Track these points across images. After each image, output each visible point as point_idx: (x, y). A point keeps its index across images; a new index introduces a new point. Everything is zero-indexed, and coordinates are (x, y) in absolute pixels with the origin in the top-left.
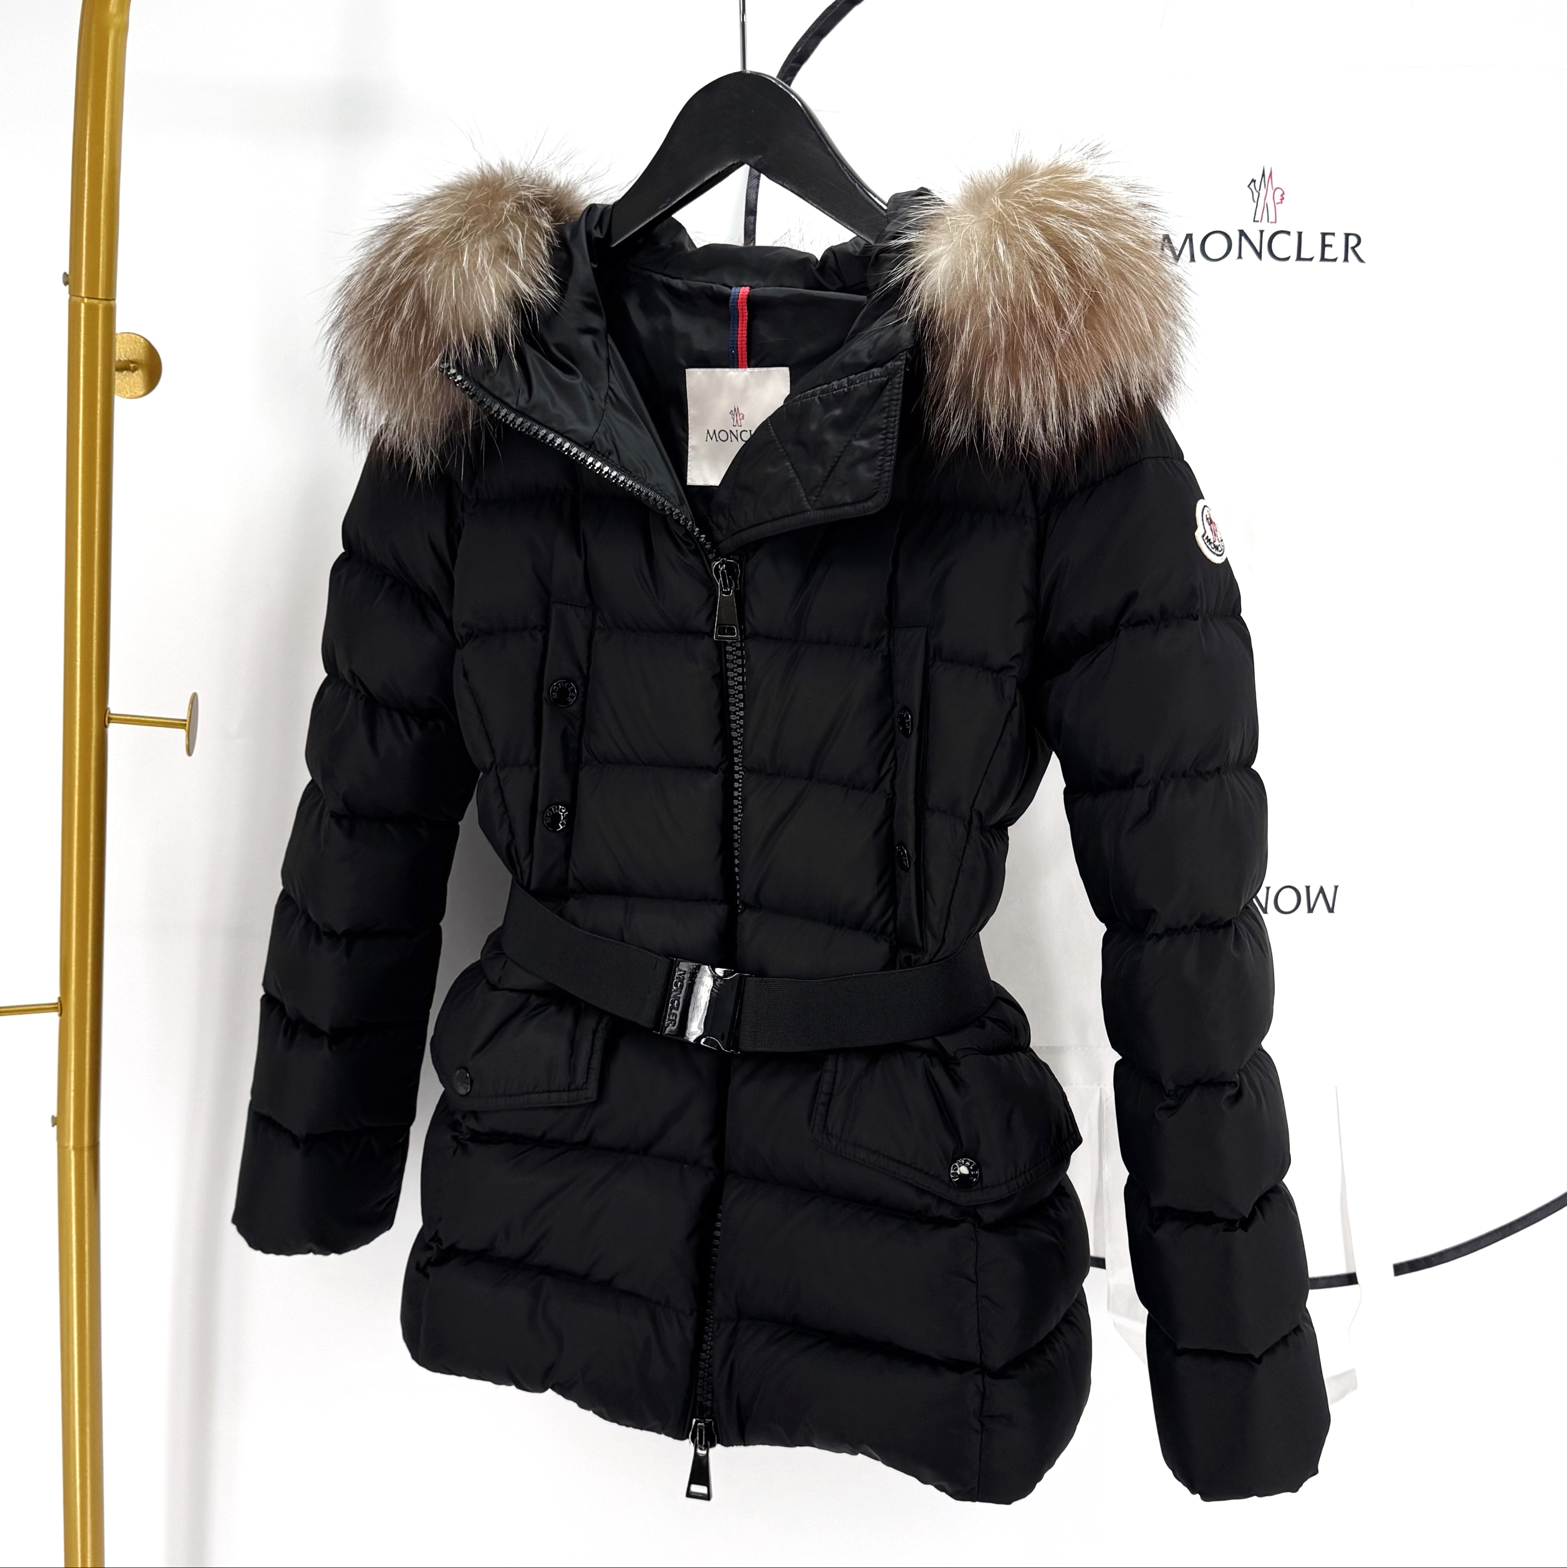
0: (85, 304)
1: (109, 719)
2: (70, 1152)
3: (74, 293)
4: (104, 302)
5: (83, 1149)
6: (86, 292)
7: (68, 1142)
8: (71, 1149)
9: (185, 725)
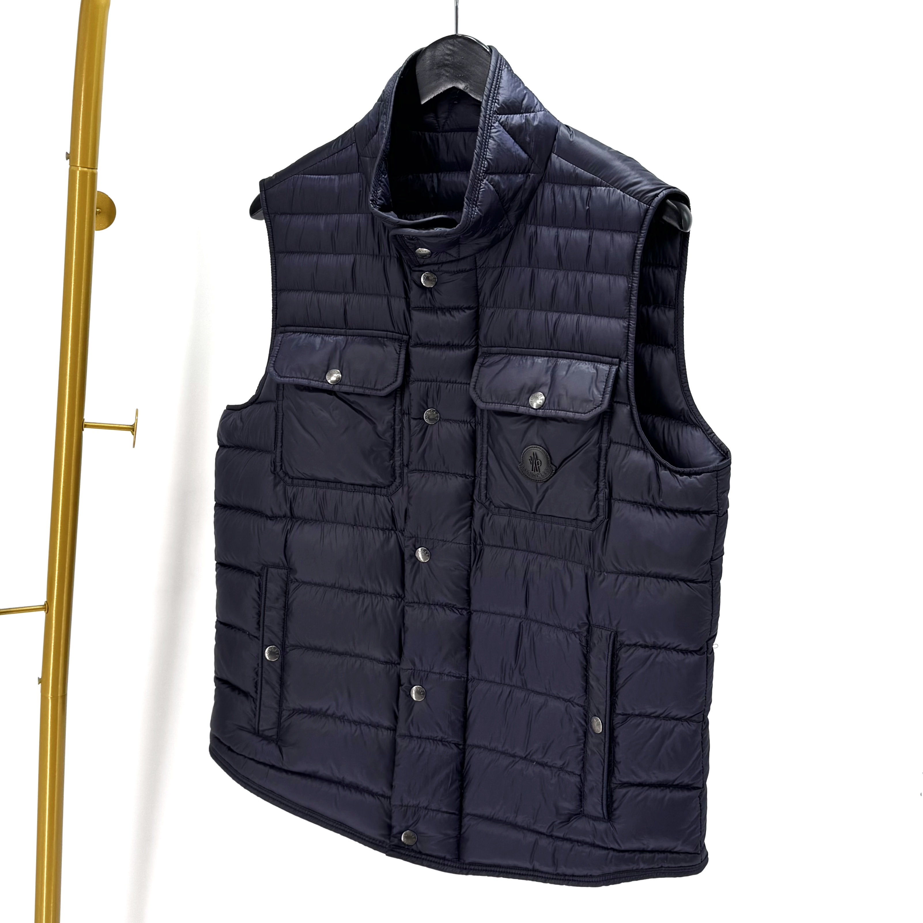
0: (80, 171)
2: (48, 700)
3: (73, 164)
4: (90, 170)
5: (57, 697)
6: (80, 163)
7: (48, 693)
8: (50, 698)
9: (132, 429)
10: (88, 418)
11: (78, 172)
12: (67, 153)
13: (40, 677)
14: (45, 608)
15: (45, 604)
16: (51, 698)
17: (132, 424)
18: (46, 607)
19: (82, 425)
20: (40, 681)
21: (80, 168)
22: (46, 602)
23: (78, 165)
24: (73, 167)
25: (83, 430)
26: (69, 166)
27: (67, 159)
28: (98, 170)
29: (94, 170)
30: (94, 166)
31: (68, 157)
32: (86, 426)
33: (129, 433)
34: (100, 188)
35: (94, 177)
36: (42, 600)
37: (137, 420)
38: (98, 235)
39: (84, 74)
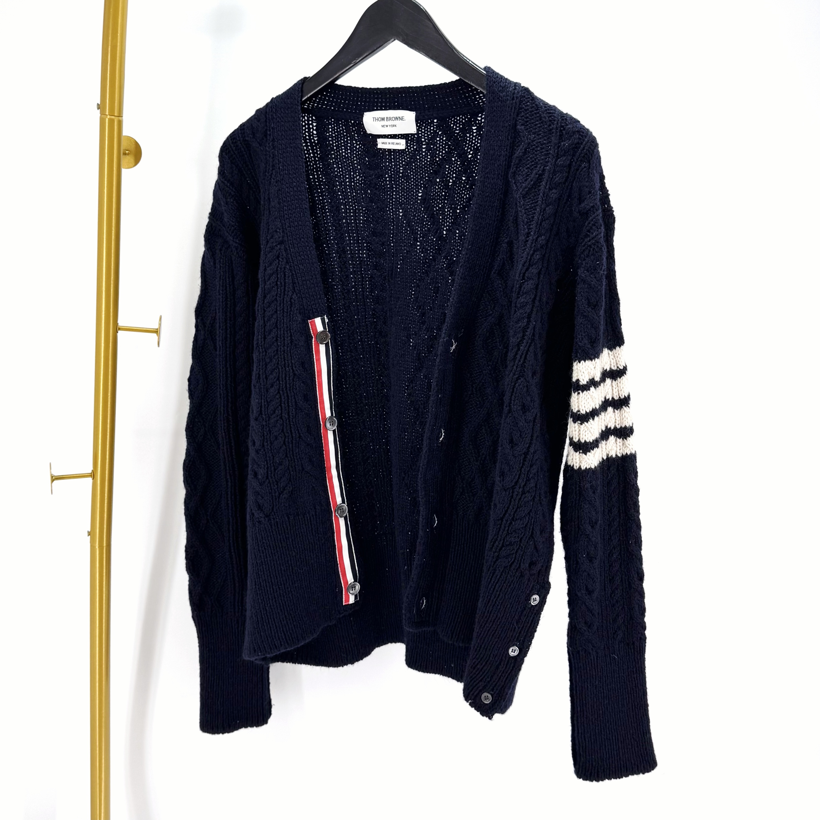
0: (108, 119)
1: (119, 328)
2: (96, 549)
3: (103, 113)
4: (117, 118)
5: (103, 547)
6: (109, 113)
7: (96, 544)
8: (97, 547)
9: (157, 332)
10: (121, 322)
11: (107, 119)
12: (98, 104)
13: (89, 531)
14: (91, 476)
15: (91, 473)
16: (99, 547)
17: (157, 328)
18: (93, 475)
19: (117, 329)
20: (89, 534)
21: (108, 117)
22: (93, 470)
23: (107, 114)
24: (103, 116)
25: (117, 332)
26: (99, 115)
27: (98, 109)
28: (123, 118)
29: (120, 118)
30: (120, 115)
31: (99, 107)
32: (119, 329)
33: (155, 334)
34: (125, 132)
35: (120, 123)
36: (89, 469)
37: (160, 325)
38: (124, 172)
39: (110, 38)
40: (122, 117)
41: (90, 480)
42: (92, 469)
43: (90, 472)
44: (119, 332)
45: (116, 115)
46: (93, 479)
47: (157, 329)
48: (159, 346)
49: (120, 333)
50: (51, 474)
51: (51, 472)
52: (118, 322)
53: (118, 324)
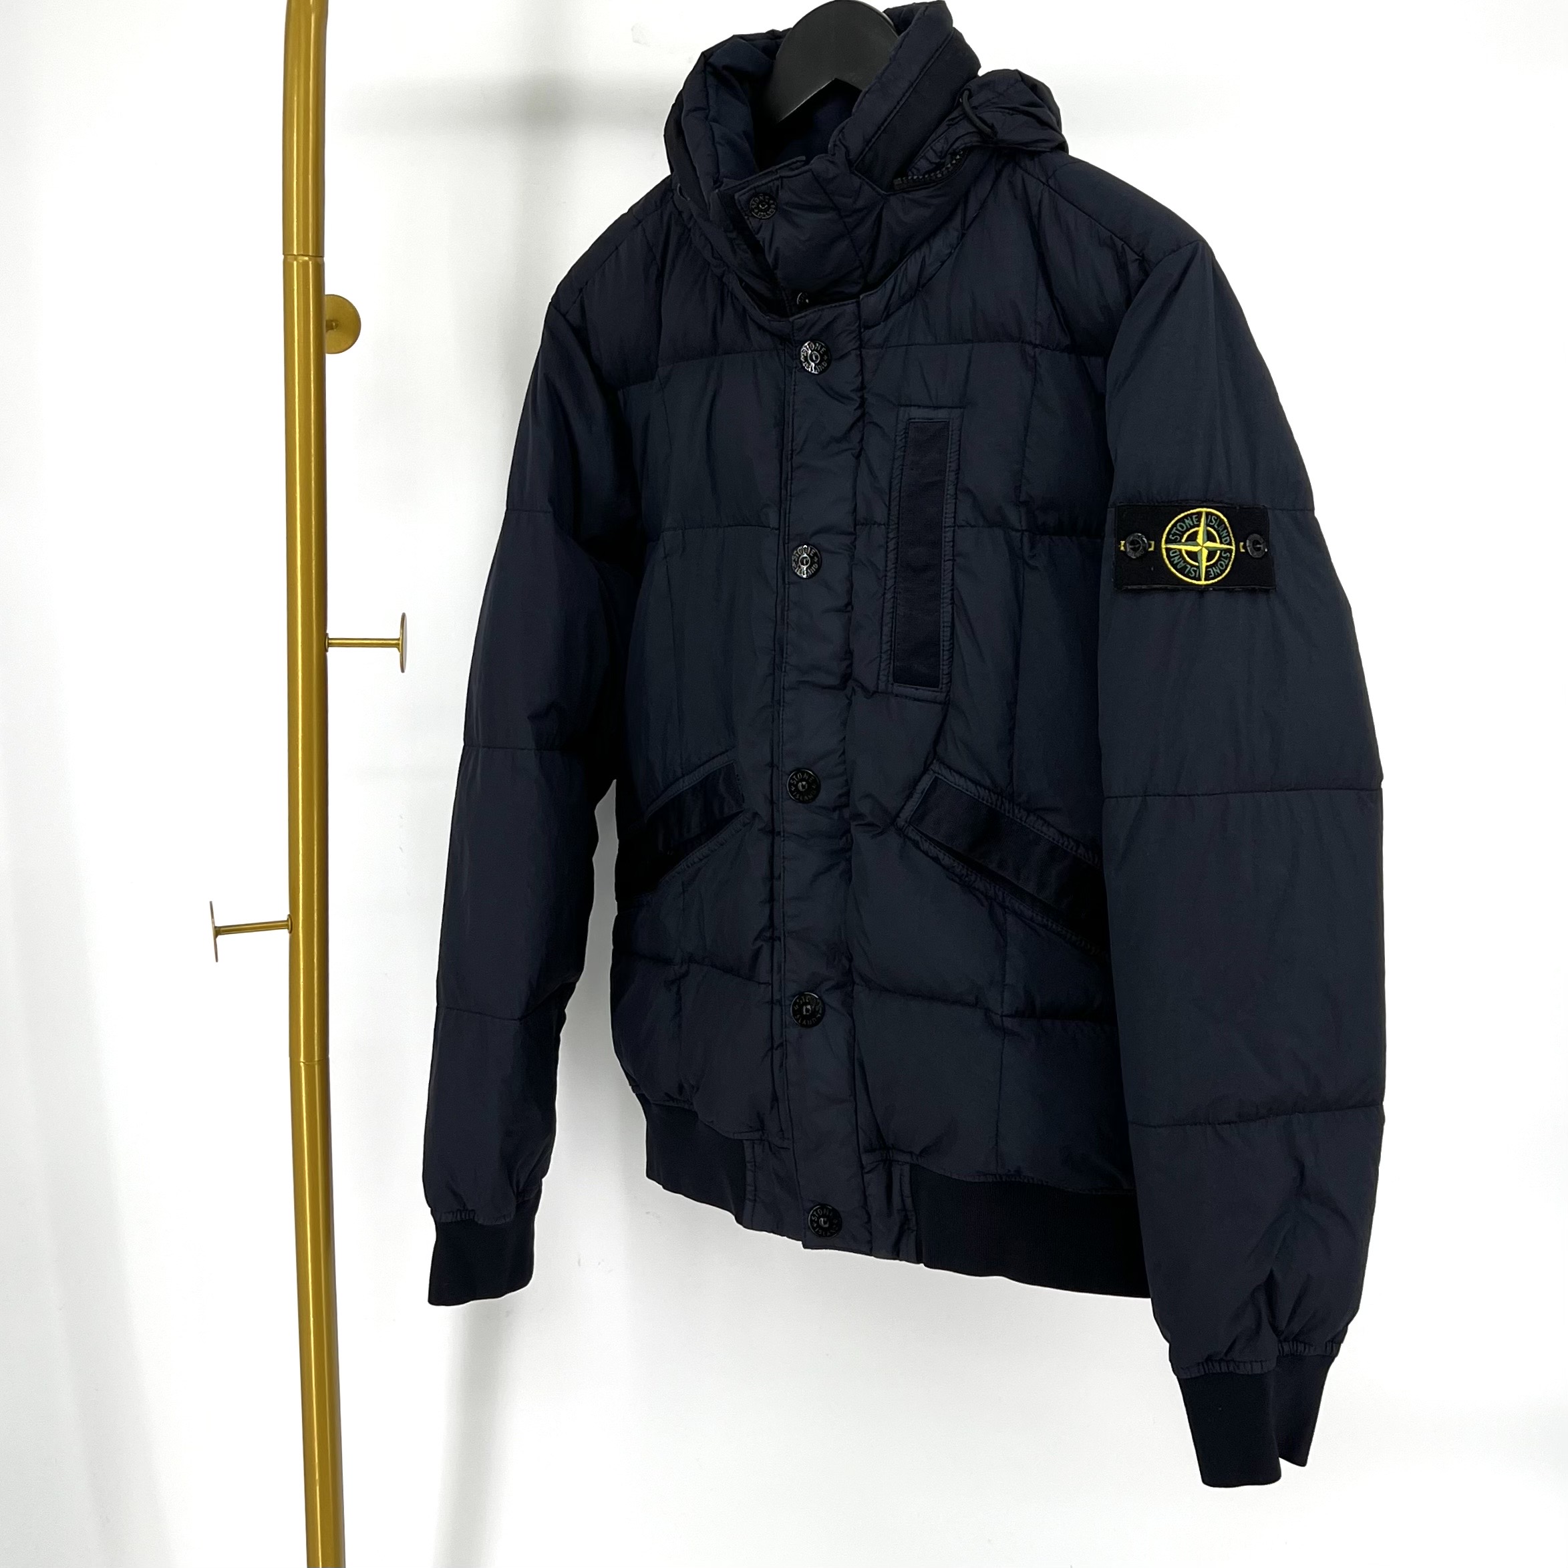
0: (297, 262)
4: (314, 259)
9: (398, 644)
11: (295, 263)
15: (287, 921)
17: (398, 636)
18: (290, 925)
19: (325, 643)
21: (298, 259)
22: (289, 915)
23: (295, 253)
24: (289, 257)
25: (327, 651)
30: (319, 252)
32: (331, 644)
34: (329, 288)
35: (320, 269)
37: (403, 631)
38: (332, 361)
40: (322, 257)
41: (284, 934)
42: (289, 913)
43: (286, 919)
44: (330, 649)
45: (310, 254)
46: (290, 932)
47: (398, 640)
48: (403, 671)
49: (332, 653)
50: (215, 927)
51: (213, 923)
52: (328, 632)
53: (327, 634)
